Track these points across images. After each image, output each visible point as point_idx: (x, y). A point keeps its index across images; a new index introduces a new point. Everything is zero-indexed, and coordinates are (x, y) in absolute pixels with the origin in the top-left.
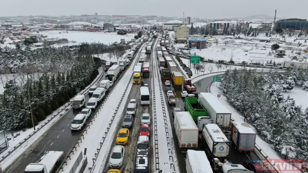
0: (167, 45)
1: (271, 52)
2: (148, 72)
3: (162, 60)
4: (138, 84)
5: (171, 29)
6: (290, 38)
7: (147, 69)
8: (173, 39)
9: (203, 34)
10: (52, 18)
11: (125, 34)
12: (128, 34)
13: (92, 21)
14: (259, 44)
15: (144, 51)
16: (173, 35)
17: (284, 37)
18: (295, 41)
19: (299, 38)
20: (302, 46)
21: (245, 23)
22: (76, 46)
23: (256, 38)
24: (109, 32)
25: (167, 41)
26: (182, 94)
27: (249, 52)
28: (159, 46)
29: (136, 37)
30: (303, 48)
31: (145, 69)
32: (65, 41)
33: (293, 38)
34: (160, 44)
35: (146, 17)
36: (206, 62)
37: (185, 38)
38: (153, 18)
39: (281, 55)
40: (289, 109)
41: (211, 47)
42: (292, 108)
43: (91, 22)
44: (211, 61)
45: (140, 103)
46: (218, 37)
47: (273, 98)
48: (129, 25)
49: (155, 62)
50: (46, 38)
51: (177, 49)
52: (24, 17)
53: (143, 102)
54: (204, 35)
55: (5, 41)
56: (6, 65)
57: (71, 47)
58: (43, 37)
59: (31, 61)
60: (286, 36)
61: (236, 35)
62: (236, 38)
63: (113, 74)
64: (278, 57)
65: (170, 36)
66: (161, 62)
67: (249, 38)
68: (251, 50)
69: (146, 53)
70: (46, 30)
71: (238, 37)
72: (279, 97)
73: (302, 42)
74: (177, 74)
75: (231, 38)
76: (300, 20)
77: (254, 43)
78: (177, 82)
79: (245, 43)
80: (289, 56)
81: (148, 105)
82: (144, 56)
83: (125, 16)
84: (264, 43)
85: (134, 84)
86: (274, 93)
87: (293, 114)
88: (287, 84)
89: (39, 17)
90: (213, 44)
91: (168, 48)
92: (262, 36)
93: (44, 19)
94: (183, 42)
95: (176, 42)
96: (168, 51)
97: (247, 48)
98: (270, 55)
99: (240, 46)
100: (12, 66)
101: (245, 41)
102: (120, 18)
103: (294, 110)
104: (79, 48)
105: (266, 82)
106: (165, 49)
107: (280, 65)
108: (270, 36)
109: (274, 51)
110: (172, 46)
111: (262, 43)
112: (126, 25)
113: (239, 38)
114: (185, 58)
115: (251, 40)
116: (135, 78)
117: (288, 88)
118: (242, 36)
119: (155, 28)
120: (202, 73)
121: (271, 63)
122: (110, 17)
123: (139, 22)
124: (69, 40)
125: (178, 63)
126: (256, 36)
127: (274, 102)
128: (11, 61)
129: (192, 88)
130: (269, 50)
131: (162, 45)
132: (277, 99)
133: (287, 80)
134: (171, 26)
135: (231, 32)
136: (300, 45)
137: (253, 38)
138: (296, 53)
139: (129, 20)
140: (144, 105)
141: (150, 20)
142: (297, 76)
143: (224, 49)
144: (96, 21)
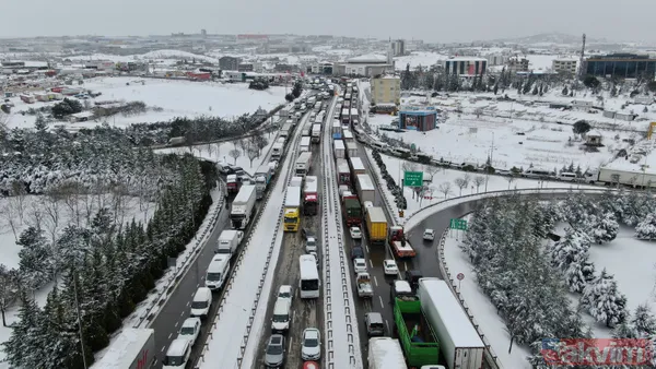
0: (355, 121)
1: (573, 138)
2: (314, 204)
3: (344, 168)
4: (295, 232)
5: (363, 73)
6: (613, 99)
7: (314, 197)
8: (366, 104)
9: (430, 87)
10: (110, 41)
11: (266, 87)
12: (272, 89)
13: (195, 48)
14: (547, 115)
15: (306, 141)
16: (366, 91)
17: (601, 98)
18: (623, 107)
19: (633, 101)
20: (638, 120)
21: (519, 60)
22: (163, 125)
23: (542, 99)
24: (231, 82)
25: (354, 112)
26: (386, 268)
27: (527, 135)
28: (337, 123)
29: (289, 98)
30: (641, 126)
31: (308, 197)
32: (139, 107)
33: (621, 100)
34: (341, 118)
35: (310, 38)
36: (437, 165)
37: (392, 102)
38: (323, 40)
39: (593, 145)
40: (605, 302)
41: (448, 121)
42: (611, 301)
43: (192, 52)
44: (447, 166)
45: (299, 293)
46: (460, 95)
47: (572, 270)
48: (273, 56)
50: (98, 99)
51: (374, 129)
52: (50, 41)
53: (305, 294)
54: (433, 91)
55: (13, 106)
56: (18, 178)
57: (152, 127)
58: (93, 96)
59: (69, 166)
60: (605, 94)
61: (500, 91)
62: (500, 99)
63: (242, 212)
64: (586, 150)
65: (362, 93)
66: (343, 174)
67: (528, 98)
68: (531, 130)
70: (98, 75)
71: (503, 95)
72: (586, 268)
73: (638, 109)
75: (489, 99)
76: (634, 56)
77: (537, 113)
78: (375, 233)
79: (519, 114)
80: (610, 147)
81: (315, 299)
82: (305, 156)
83: (265, 36)
84: (558, 113)
85: (285, 232)
86: (576, 257)
87: (611, 312)
88: (602, 227)
89: (82, 38)
90: (451, 115)
91: (357, 129)
92: (554, 94)
93: (93, 43)
94: (387, 111)
95: (374, 111)
96: (357, 136)
97: (523, 125)
98: (570, 145)
99: (508, 120)
100: (29, 178)
101: (519, 108)
102: (254, 41)
103: (614, 304)
104: (169, 130)
105: (559, 219)
106: (350, 134)
107: (591, 175)
108: (571, 95)
109: (580, 136)
110: (365, 124)
111: (554, 111)
112: (268, 56)
113: (507, 99)
114: (393, 155)
115: (532, 103)
116: (287, 220)
117: (605, 237)
118: (512, 93)
119: (328, 71)
120: (428, 202)
121: (571, 170)
122: (232, 37)
123: (295, 51)
124: (148, 104)
126: (541, 95)
127: (575, 279)
128: (27, 169)
129: (406, 252)
130: (569, 132)
131: (344, 123)
132: (580, 273)
133: (604, 220)
134: (364, 66)
135: (490, 85)
136: (634, 117)
137: (536, 98)
138: (626, 140)
139: (273, 46)
140: (307, 300)
141: (318, 44)
142: (625, 207)
143: (474, 130)
144: (204, 48)
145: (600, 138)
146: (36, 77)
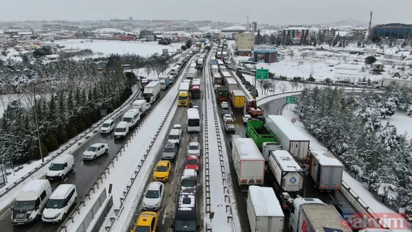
0: (225, 58)
1: (365, 67)
2: (198, 92)
3: (217, 75)
4: (185, 106)
5: (231, 37)
6: (390, 49)
7: (198, 87)
8: (233, 51)
9: (273, 43)
10: (72, 23)
11: (169, 43)
12: (172, 44)
13: (125, 28)
14: (348, 57)
15: (194, 65)
16: (232, 45)
17: (382, 48)
18: (397, 52)
19: (403, 49)
20: (407, 60)
21: (330, 30)
22: (103, 59)
23: (344, 49)
24: (147, 41)
25: (225, 53)
26: (244, 119)
27: (335, 67)
28: (214, 58)
29: (183, 48)
30: (408, 62)
31: (194, 87)
32: (89, 52)
33: (395, 49)
34: (216, 56)
35: (197, 22)
36: (277, 79)
37: (249, 48)
38: (206, 23)
39: (378, 70)
40: (389, 140)
41: (284, 60)
42: (393, 138)
43: (123, 29)
44: (283, 79)
45: (187, 130)
46: (292, 48)
47: (367, 125)
48: (174, 32)
49: (208, 79)
50: (62, 49)
51: (237, 62)
52: (35, 23)
53: (191, 129)
54: (275, 45)
55: (9, 52)
56: (9, 83)
57: (96, 60)
58: (60, 47)
59: (42, 77)
60: (386, 46)
61: (317, 45)
62: (318, 49)
63: (151, 92)
64: (374, 74)
65: (230, 46)
66: (216, 79)
67: (335, 49)
68: (338, 64)
69: (197, 68)
70: (64, 38)
71: (320, 47)
72: (375, 124)
73: (407, 54)
75: (310, 49)
76: (404, 25)
77: (341, 56)
78: (237, 104)
79: (330, 56)
80: (388, 72)
81: (197, 132)
82: (193, 71)
83: (170, 21)
84: (355, 56)
85: (179, 106)
86: (369, 119)
87: (393, 145)
88: (386, 107)
89: (55, 22)
90: (286, 57)
91: (226, 61)
92: (352, 47)
93: (62, 24)
94: (245, 54)
95: (237, 54)
96: (226, 64)
97: (332, 62)
98: (363, 71)
99: (323, 59)
100: (16, 83)
101: (329, 53)
102: (163, 24)
103: (395, 140)
104: (107, 62)
105: (357, 105)
106: (222, 63)
107: (377, 83)
108: (363, 47)
109: (369, 66)
110: (232, 59)
111: (352, 55)
112: (171, 32)
113: (322, 49)
114: (249, 74)
115: (338, 51)
116: (181, 98)
117: (387, 114)
118: (326, 46)
119: (208, 36)
120: (269, 94)
121: (364, 80)
122: (149, 22)
123: (188, 29)
124: (94, 51)
125: (239, 80)
126: (344, 47)
127: (369, 131)
128: (15, 78)
129: (258, 112)
130: (363, 64)
131: (218, 58)
132: (372, 127)
133: (387, 103)
134: (231, 33)
135: (311, 42)
136: (404, 58)
137: (340, 48)
138: (399, 68)
139: (174, 26)
140: (191, 133)
141: (202, 26)
142: (400, 98)
143: (301, 63)
144: (131, 27)
145: (382, 66)
146: (25, 39)
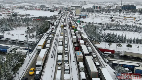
2: (65, 25)
3: (69, 22)
5: (74, 9)
8: (74, 14)
9: (88, 12)
12: (55, 12)
15: (63, 19)
19: (127, 14)
23: (109, 14)
24: (46, 10)
25: (72, 15)
28: (69, 17)
29: (59, 13)
34: (69, 16)
37: (79, 14)
41: (89, 18)
46: (94, 13)
48: (52, 5)
49: (67, 23)
51: (75, 18)
58: (17, 13)
60: (122, 13)
61: (102, 12)
62: (101, 14)
64: (112, 21)
65: (74, 13)
69: (64, 20)
74: (73, 25)
75: (99, 14)
78: (73, 27)
82: (63, 21)
90: (90, 16)
91: (72, 18)
92: (112, 13)
94: (78, 16)
95: (76, 16)
97: (103, 18)
98: (109, 21)
99: (101, 17)
106: (71, 19)
108: (115, 13)
109: (111, 19)
110: (74, 17)
113: (103, 14)
115: (107, 15)
119: (67, 8)
125: (75, 23)
131: (70, 17)
134: (75, 7)
135: (100, 11)
138: (119, 20)
139: (52, 2)
141: (64, 2)
143: (93, 18)
145: (114, 19)
